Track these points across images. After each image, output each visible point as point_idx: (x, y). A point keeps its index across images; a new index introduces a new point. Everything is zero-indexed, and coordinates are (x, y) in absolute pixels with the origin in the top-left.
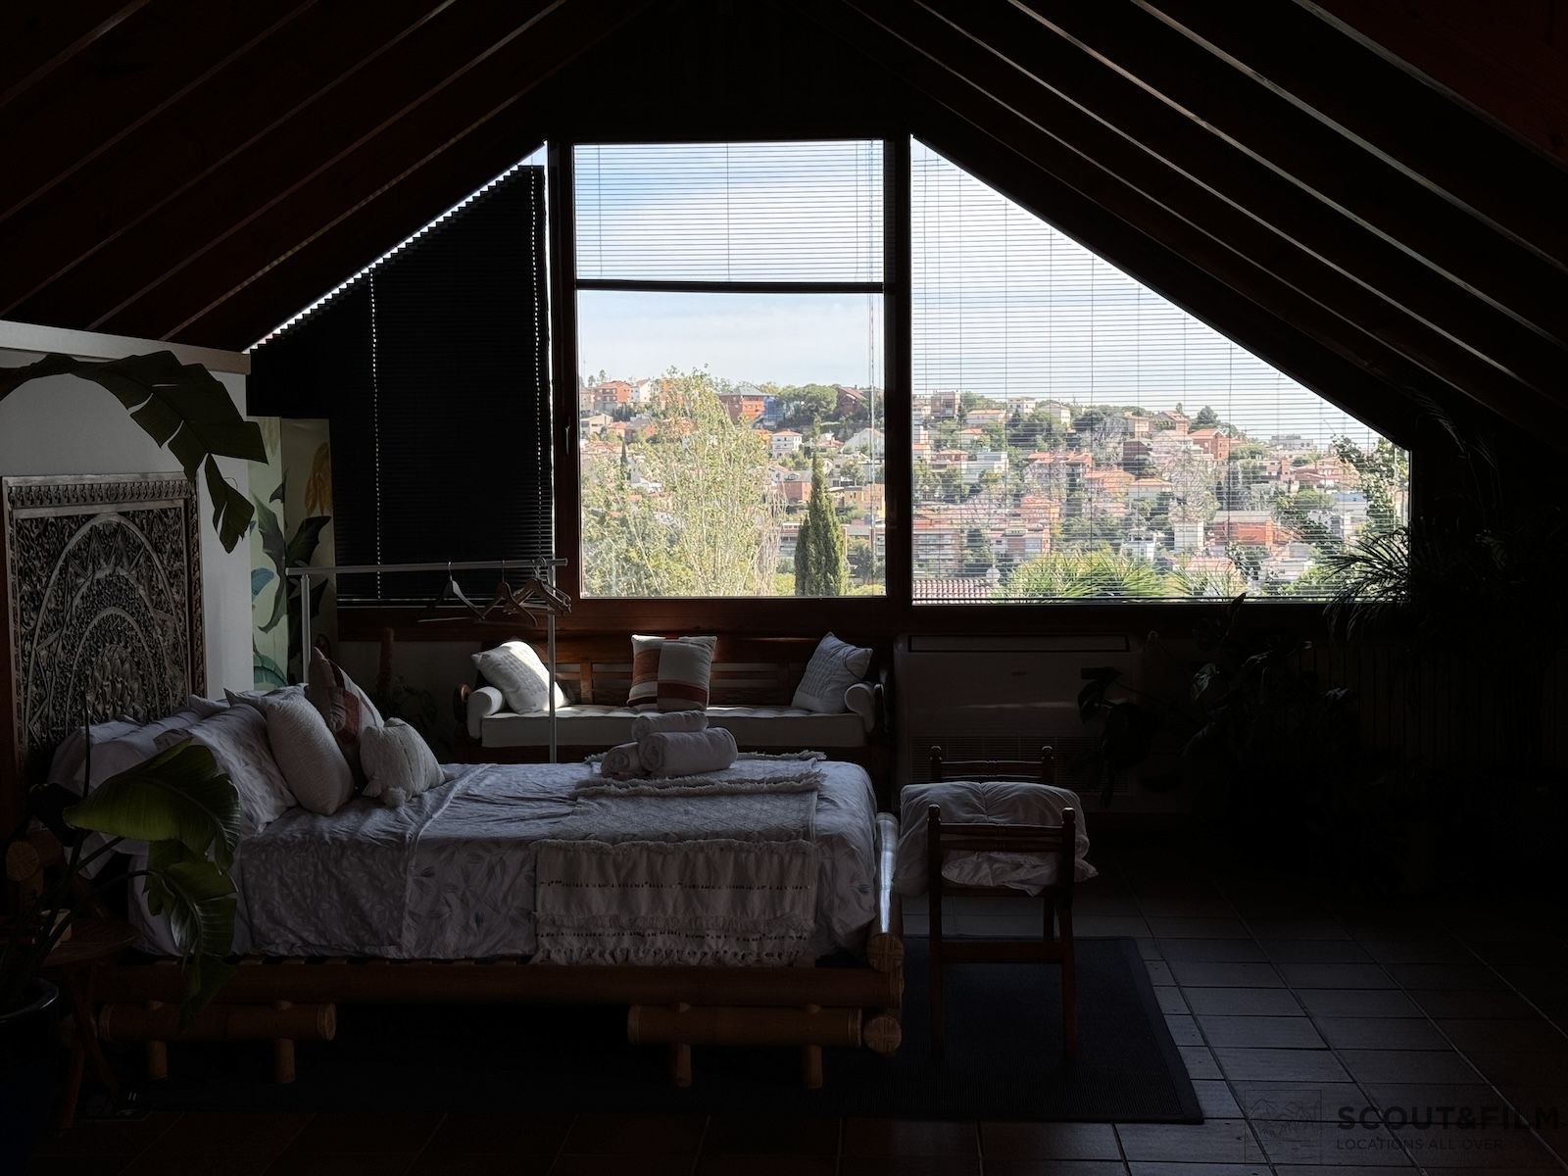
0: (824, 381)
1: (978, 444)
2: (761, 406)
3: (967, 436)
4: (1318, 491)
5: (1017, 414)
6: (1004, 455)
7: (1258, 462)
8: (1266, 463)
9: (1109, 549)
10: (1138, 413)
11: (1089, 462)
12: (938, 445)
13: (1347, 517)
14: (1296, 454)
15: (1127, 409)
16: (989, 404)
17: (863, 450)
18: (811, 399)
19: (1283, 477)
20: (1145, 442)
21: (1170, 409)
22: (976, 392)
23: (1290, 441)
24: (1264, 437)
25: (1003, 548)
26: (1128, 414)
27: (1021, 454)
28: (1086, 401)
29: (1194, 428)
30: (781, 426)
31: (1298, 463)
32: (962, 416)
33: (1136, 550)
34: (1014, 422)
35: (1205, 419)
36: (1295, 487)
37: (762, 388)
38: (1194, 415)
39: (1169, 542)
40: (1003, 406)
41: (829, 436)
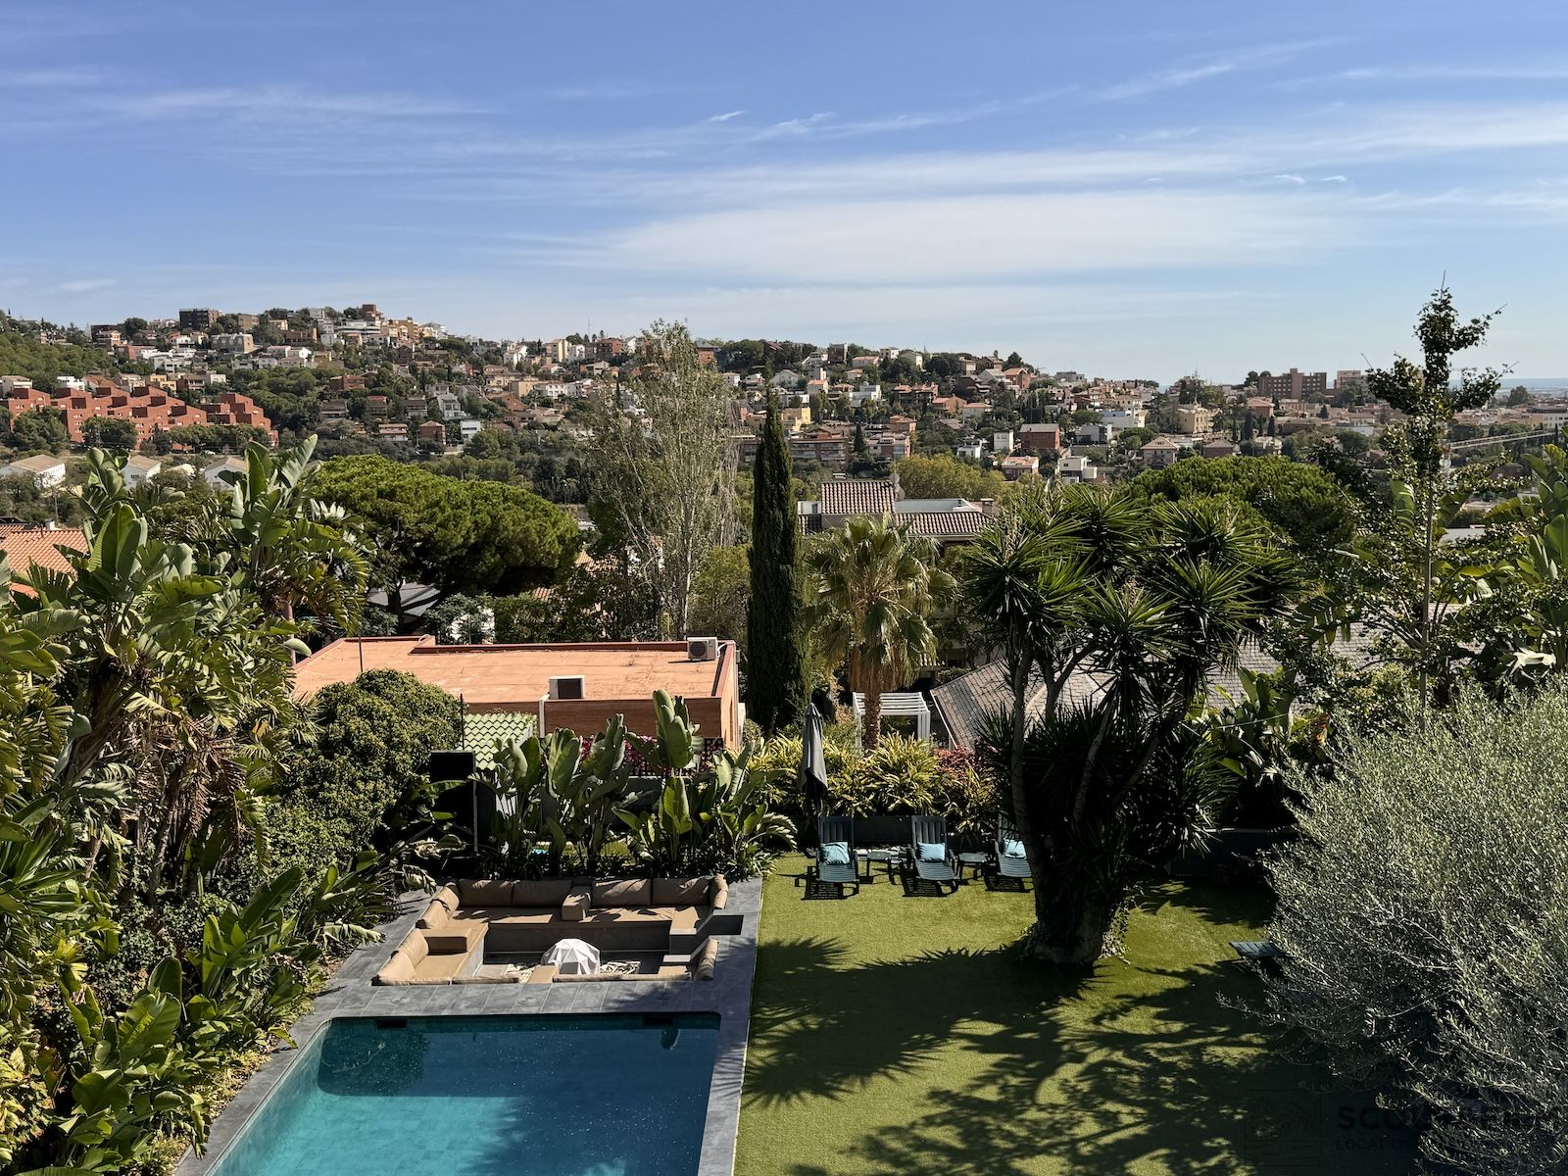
0: (755, 337)
1: (861, 380)
2: (711, 354)
3: (854, 374)
4: (1090, 410)
5: (886, 359)
6: (878, 387)
7: (1049, 390)
8: (1055, 391)
9: (950, 452)
10: (968, 357)
11: (935, 391)
12: (833, 381)
13: (1109, 428)
14: (1074, 385)
15: (961, 355)
16: (867, 353)
17: (782, 385)
18: (746, 350)
19: (1066, 401)
20: (973, 377)
21: (989, 354)
22: (858, 343)
23: (1069, 376)
24: (1052, 374)
25: (879, 451)
26: (962, 359)
27: (889, 386)
28: (934, 349)
29: (1006, 367)
30: (727, 368)
31: (1075, 390)
32: (849, 361)
33: (968, 452)
34: (885, 364)
35: (1014, 361)
36: (1074, 407)
37: (713, 342)
38: (1006, 359)
39: (990, 447)
40: (875, 354)
41: (758, 376)
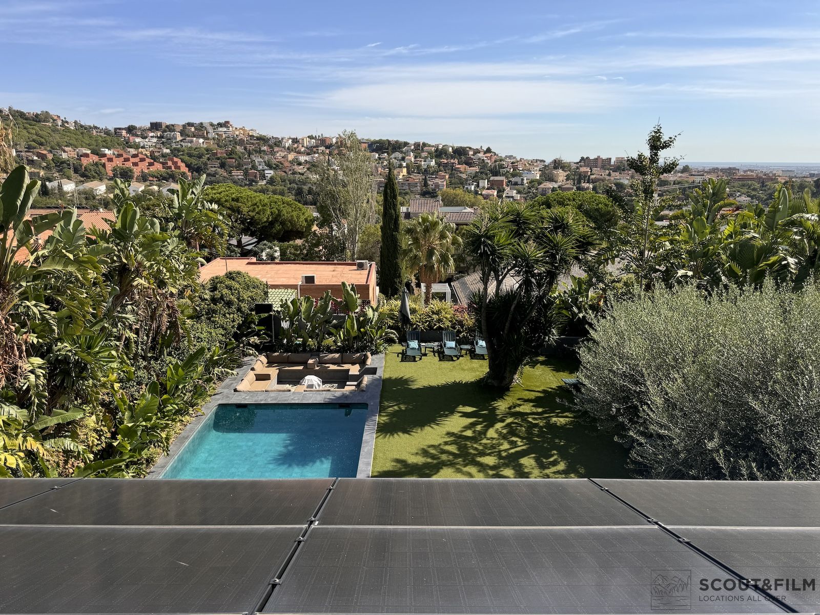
0: (384, 138)
1: (427, 157)
2: (367, 145)
3: (424, 154)
4: (518, 171)
5: (437, 148)
6: (434, 160)
7: (502, 163)
8: (504, 163)
9: (462, 187)
10: (470, 148)
11: (457, 162)
12: (416, 157)
13: (525, 179)
14: (512, 161)
15: (467, 147)
16: (429, 146)
17: (395, 158)
18: (381, 143)
19: (509, 167)
20: (472, 157)
21: (479, 147)
22: (426, 142)
23: (510, 157)
24: (504, 156)
25: (433, 187)
26: (468, 149)
27: (438, 160)
28: (457, 145)
29: (485, 153)
30: (373, 151)
31: (512, 163)
32: (422, 149)
33: (469, 187)
34: (437, 150)
35: (489, 150)
36: (512, 170)
37: (367, 140)
38: (485, 150)
39: (478, 186)
40: (433, 146)
41: (386, 154)
